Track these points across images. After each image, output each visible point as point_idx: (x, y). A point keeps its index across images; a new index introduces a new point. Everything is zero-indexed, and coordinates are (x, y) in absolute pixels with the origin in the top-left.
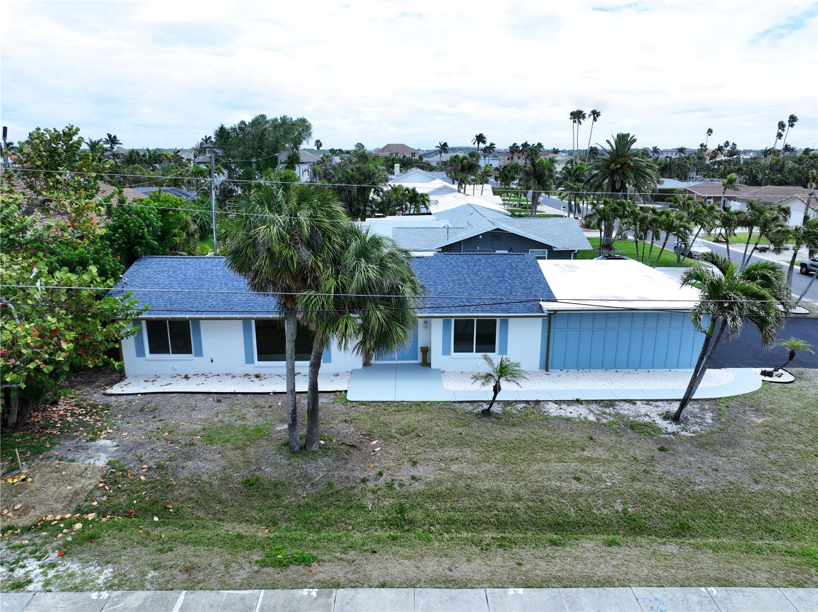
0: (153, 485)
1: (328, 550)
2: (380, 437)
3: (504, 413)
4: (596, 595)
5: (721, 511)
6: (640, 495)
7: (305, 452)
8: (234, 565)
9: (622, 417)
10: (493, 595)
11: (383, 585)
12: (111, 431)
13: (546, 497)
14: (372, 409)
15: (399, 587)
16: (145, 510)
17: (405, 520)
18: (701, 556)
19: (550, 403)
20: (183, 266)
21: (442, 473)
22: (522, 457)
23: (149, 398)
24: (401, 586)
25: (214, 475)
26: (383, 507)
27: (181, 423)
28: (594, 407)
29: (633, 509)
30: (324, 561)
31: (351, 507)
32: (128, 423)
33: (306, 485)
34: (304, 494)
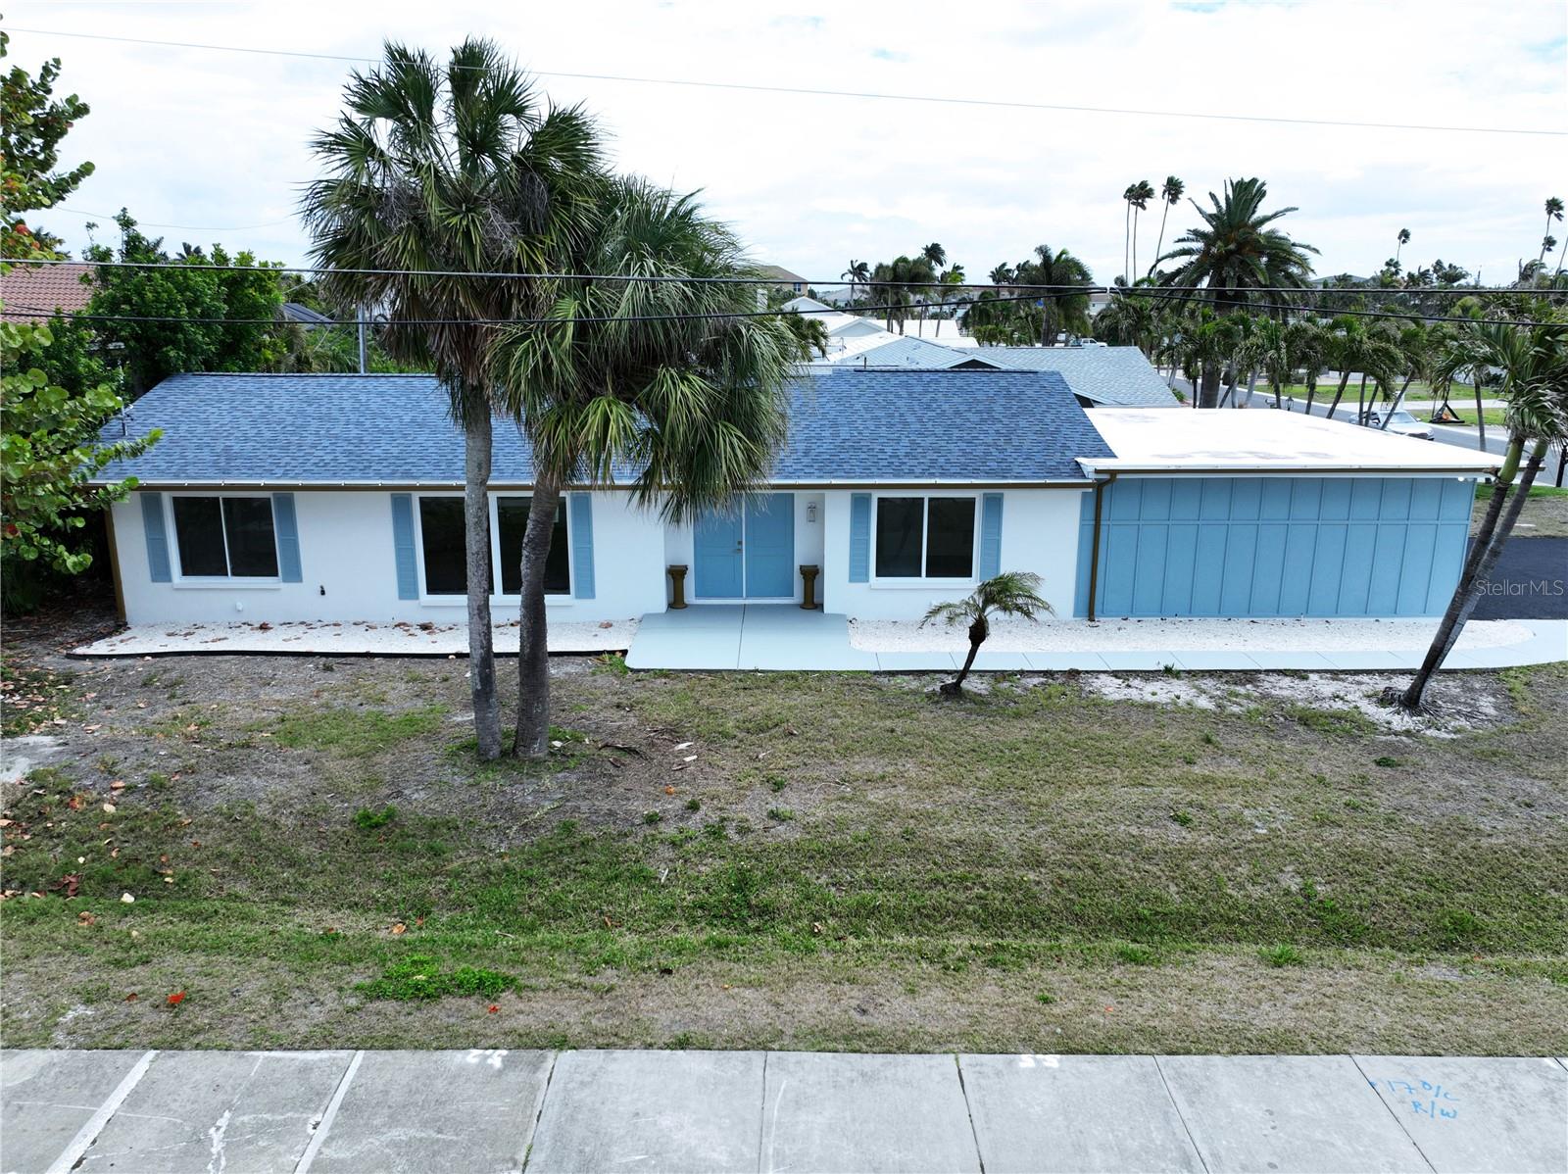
0: (131, 824)
1: (550, 966)
2: (698, 736)
3: (995, 694)
4: (1257, 1073)
5: (1555, 895)
6: (1342, 855)
7: (514, 762)
8: (296, 994)
9: (1279, 702)
10: (978, 1068)
11: (683, 1044)
12: (63, 722)
13: (1104, 860)
14: (680, 686)
15: (725, 1049)
16: (104, 876)
17: (749, 906)
18: (1520, 988)
19: (1102, 676)
20: (266, 392)
21: (845, 805)
22: (1042, 776)
23: (168, 662)
24: (730, 1045)
25: (286, 804)
26: (698, 878)
27: (232, 708)
28: (1208, 684)
29: (1329, 888)
30: (534, 990)
31: (616, 877)
32: (109, 708)
33: (509, 828)
34: (504, 849)
